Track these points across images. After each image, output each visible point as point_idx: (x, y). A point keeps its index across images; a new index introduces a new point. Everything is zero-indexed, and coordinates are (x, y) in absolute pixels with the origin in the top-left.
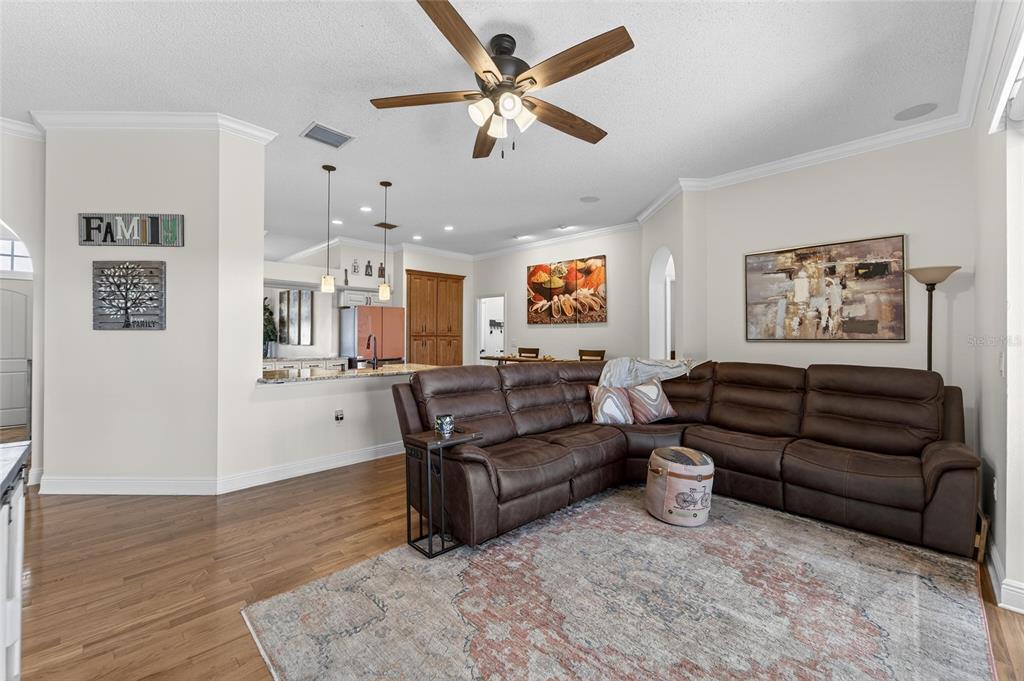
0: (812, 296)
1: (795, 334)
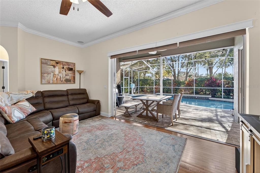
0: (59, 73)
1: (55, 82)
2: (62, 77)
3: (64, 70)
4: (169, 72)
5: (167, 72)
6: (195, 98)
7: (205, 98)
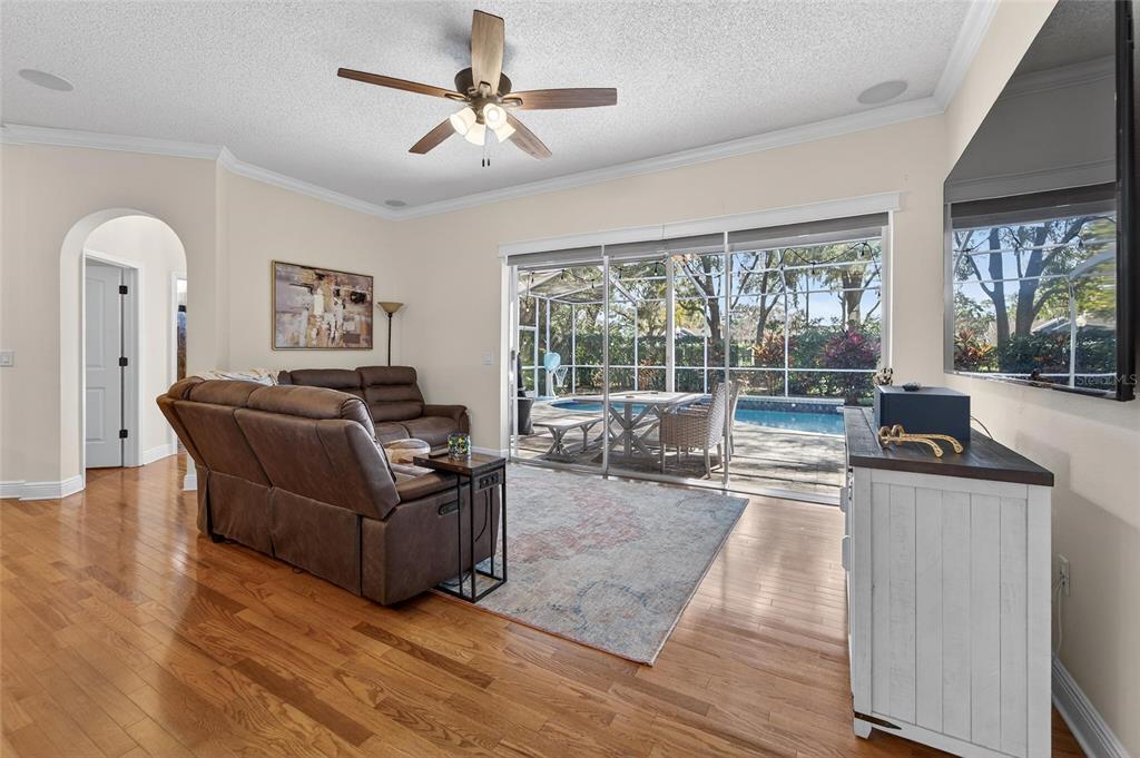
0: (325, 311)
2: (333, 325)
3: (340, 302)
4: (694, 309)
5: (685, 308)
6: (787, 408)
7: (824, 406)
